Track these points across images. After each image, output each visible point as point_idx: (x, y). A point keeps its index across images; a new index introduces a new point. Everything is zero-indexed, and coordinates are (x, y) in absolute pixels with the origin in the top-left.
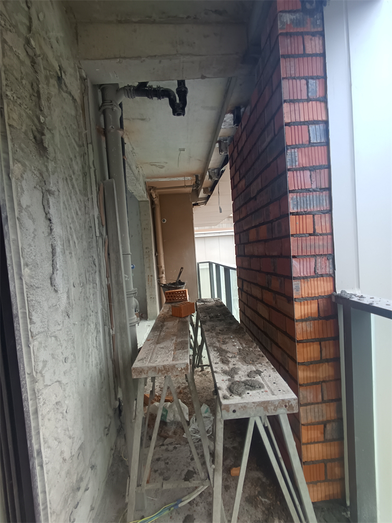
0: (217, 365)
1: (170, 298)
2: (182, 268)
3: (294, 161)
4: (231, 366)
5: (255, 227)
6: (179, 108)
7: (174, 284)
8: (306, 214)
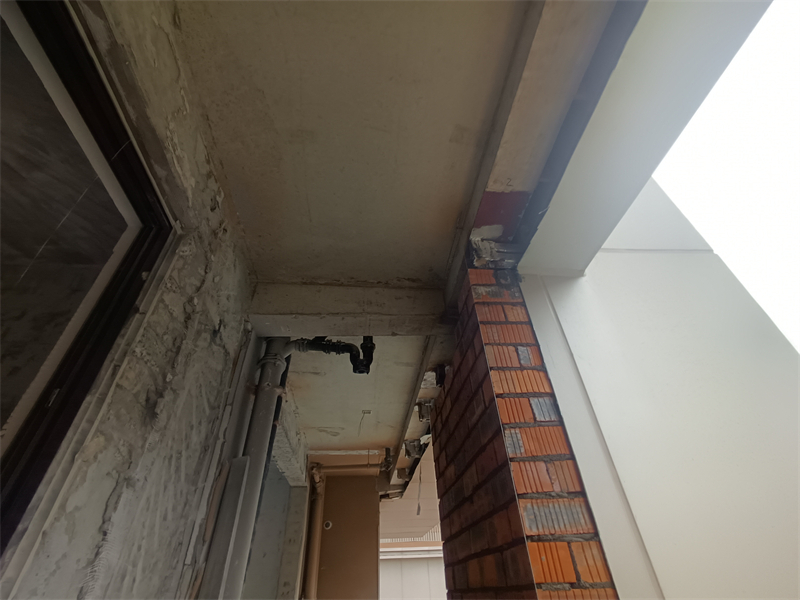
3: (517, 446)
5: (477, 555)
6: (362, 364)
8: (555, 540)
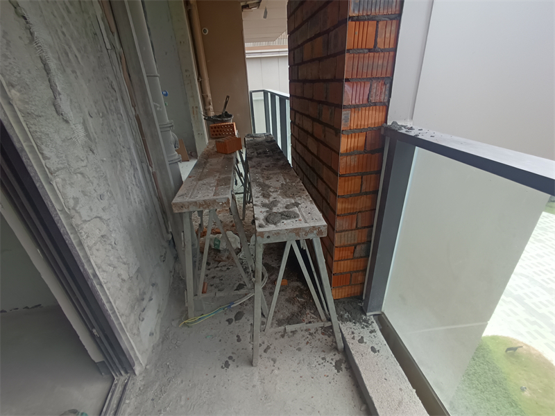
0: (257, 199)
1: (216, 133)
2: (228, 97)
4: (271, 199)
5: (311, 39)
7: (220, 116)
8: (369, 20)
